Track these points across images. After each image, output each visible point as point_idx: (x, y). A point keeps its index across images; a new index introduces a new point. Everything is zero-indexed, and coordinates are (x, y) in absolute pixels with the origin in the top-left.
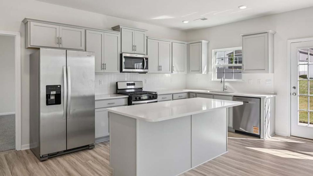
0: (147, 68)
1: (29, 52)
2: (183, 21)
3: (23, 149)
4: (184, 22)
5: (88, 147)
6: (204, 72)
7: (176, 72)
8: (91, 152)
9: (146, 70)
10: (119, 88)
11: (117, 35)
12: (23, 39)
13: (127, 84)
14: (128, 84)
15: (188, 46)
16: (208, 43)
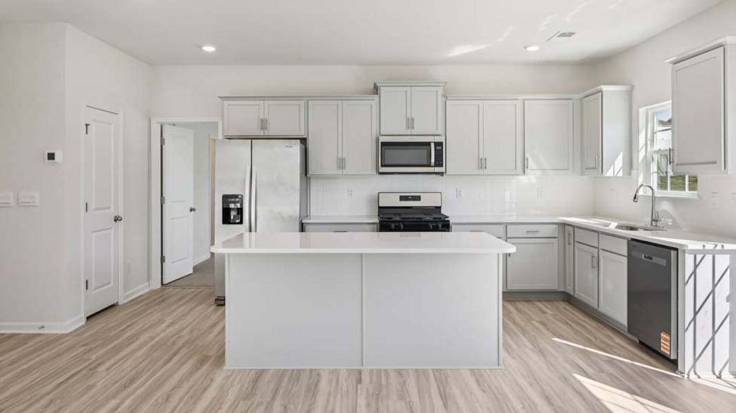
0: (439, 164)
2: (525, 47)
4: (529, 49)
6: (614, 170)
7: (539, 174)
9: (437, 169)
11: (371, 104)
13: (400, 197)
14: (403, 198)
15: (582, 101)
16: (630, 93)
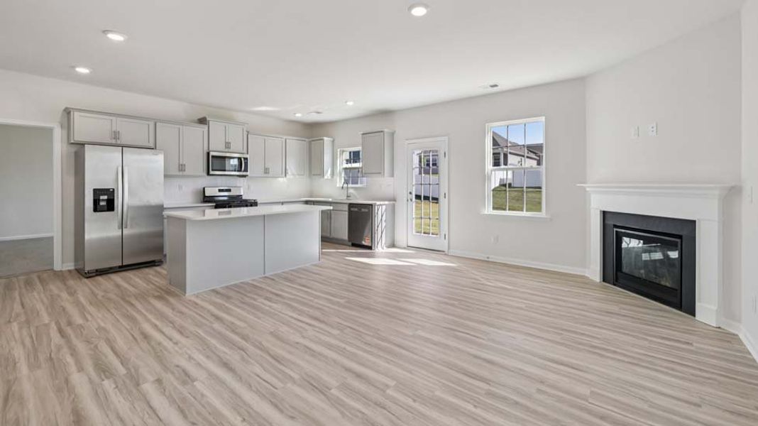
0: (246, 170)
1: (73, 149)
2: (295, 114)
3: (64, 269)
4: (297, 115)
5: (153, 264)
6: (328, 175)
7: (292, 177)
8: (158, 269)
9: (245, 173)
10: (207, 195)
11: (203, 129)
12: (65, 132)
14: (220, 191)
15: (310, 142)
16: (333, 141)
